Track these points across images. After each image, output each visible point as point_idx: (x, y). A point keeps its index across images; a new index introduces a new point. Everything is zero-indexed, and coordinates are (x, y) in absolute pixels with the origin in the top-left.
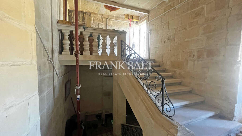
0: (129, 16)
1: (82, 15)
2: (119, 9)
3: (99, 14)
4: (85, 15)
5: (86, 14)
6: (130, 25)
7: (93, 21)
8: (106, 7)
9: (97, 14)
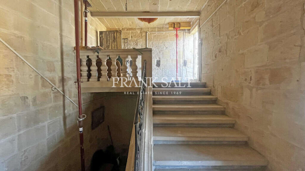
0: (174, 24)
1: (113, 35)
2: (157, 18)
3: (138, 29)
4: (115, 34)
5: (116, 32)
6: (177, 35)
7: (130, 38)
8: (141, 19)
9: (135, 29)
